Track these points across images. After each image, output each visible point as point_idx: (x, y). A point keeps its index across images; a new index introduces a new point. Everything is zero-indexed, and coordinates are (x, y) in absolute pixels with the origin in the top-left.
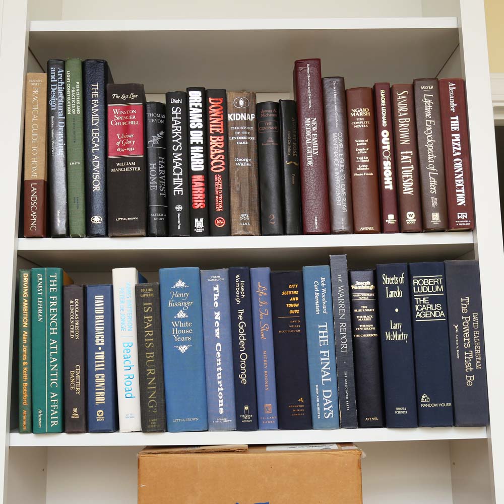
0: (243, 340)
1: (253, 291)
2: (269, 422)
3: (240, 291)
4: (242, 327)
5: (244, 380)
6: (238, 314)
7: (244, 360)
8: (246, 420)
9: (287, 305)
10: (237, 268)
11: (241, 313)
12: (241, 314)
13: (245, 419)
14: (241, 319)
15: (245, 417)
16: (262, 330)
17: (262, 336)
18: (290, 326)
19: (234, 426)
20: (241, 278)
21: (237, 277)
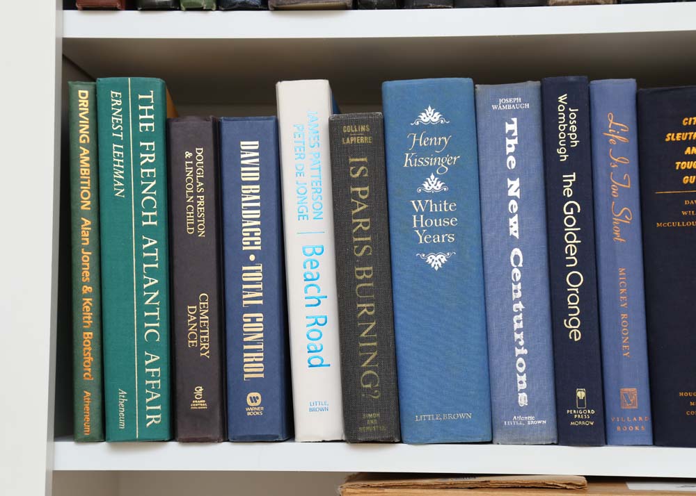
0: (574, 241)
1: (597, 131)
2: (631, 428)
3: (567, 131)
4: (572, 213)
5: (575, 333)
6: (562, 184)
7: (575, 288)
8: (581, 420)
9: (678, 163)
10: (560, 79)
11: (570, 181)
12: (568, 183)
13: (578, 419)
14: (569, 196)
15: (578, 413)
16: (616, 221)
17: (615, 236)
18: (684, 213)
19: (553, 435)
20: (570, 103)
21: (561, 99)
